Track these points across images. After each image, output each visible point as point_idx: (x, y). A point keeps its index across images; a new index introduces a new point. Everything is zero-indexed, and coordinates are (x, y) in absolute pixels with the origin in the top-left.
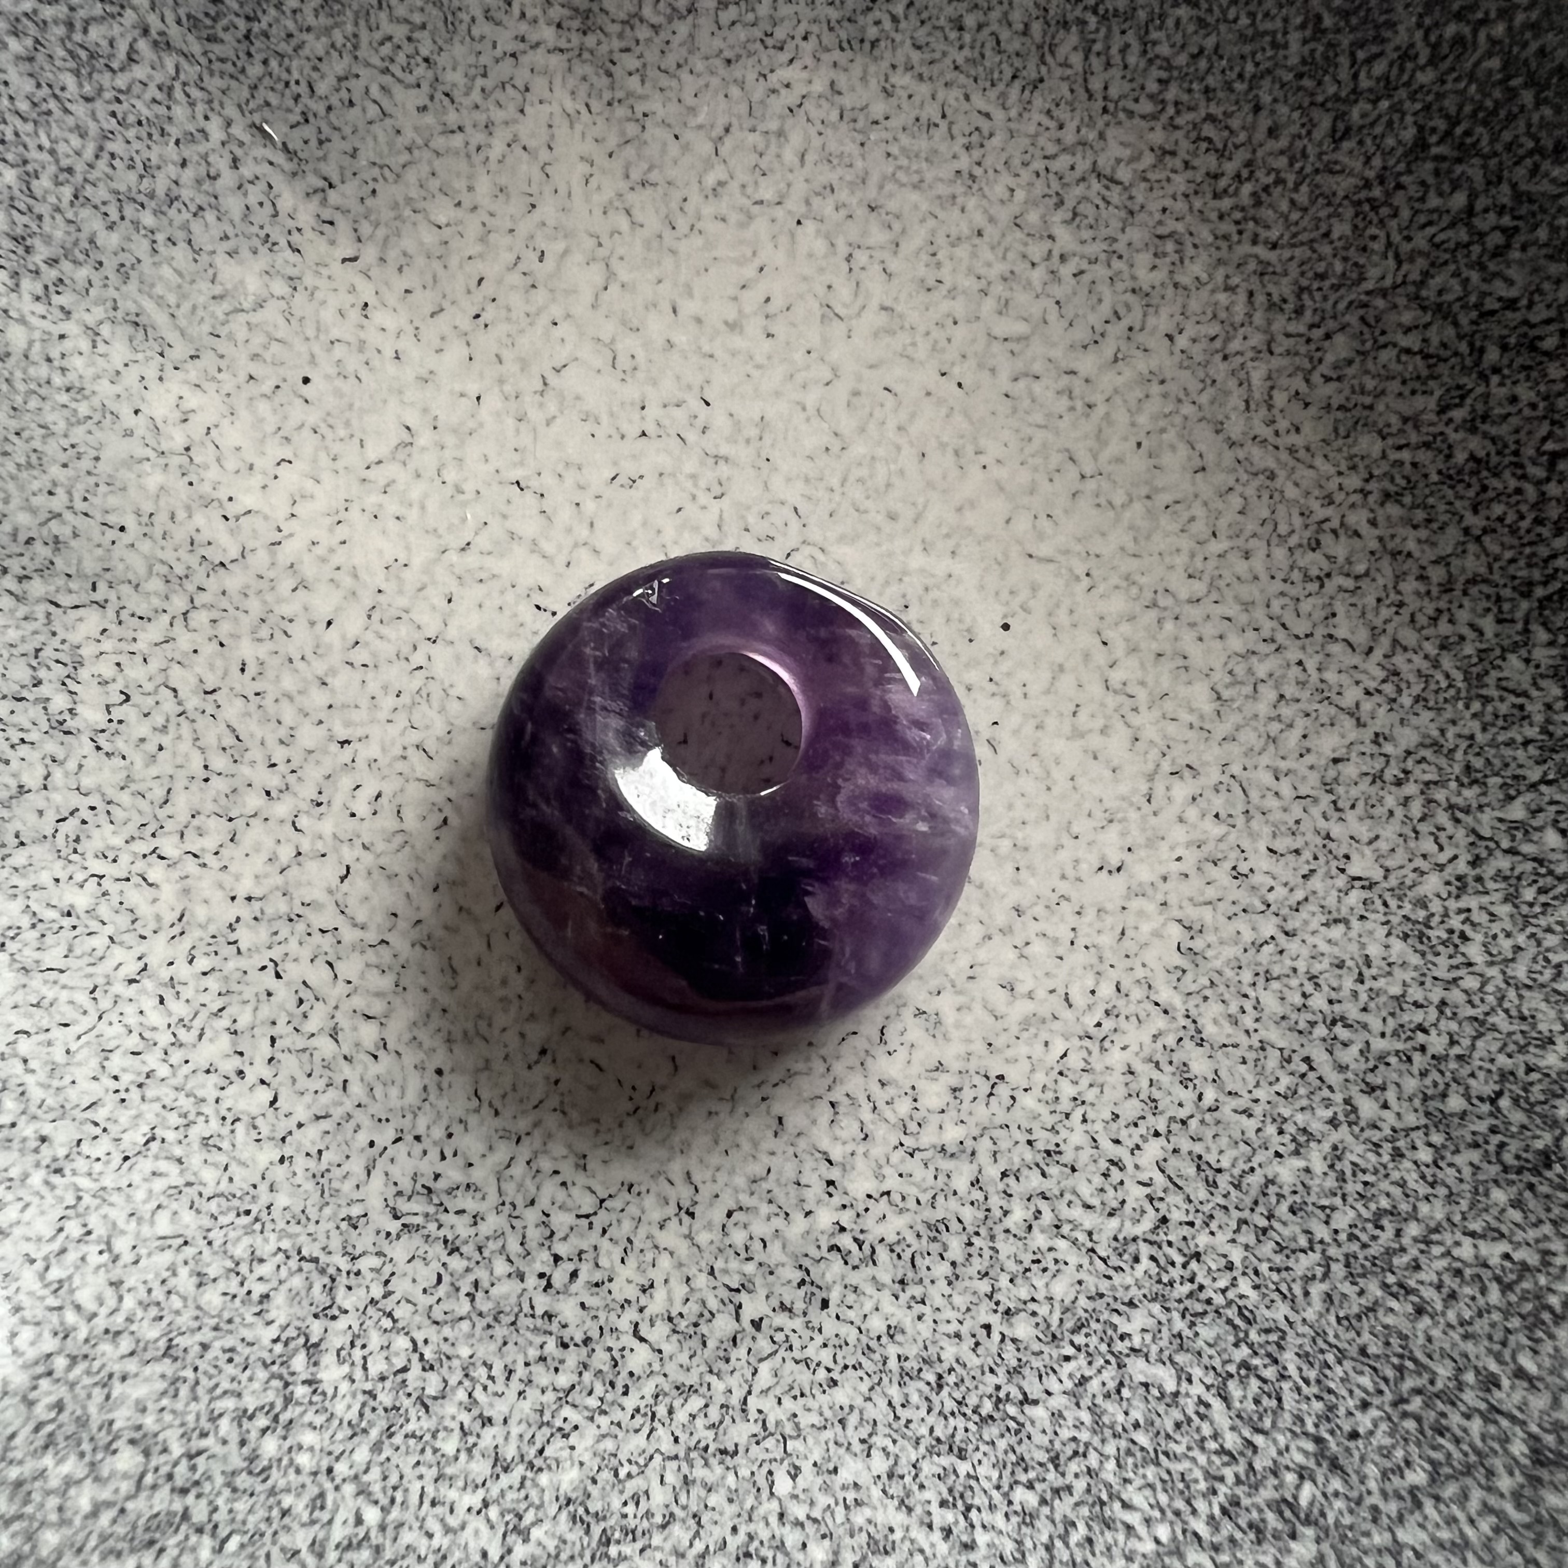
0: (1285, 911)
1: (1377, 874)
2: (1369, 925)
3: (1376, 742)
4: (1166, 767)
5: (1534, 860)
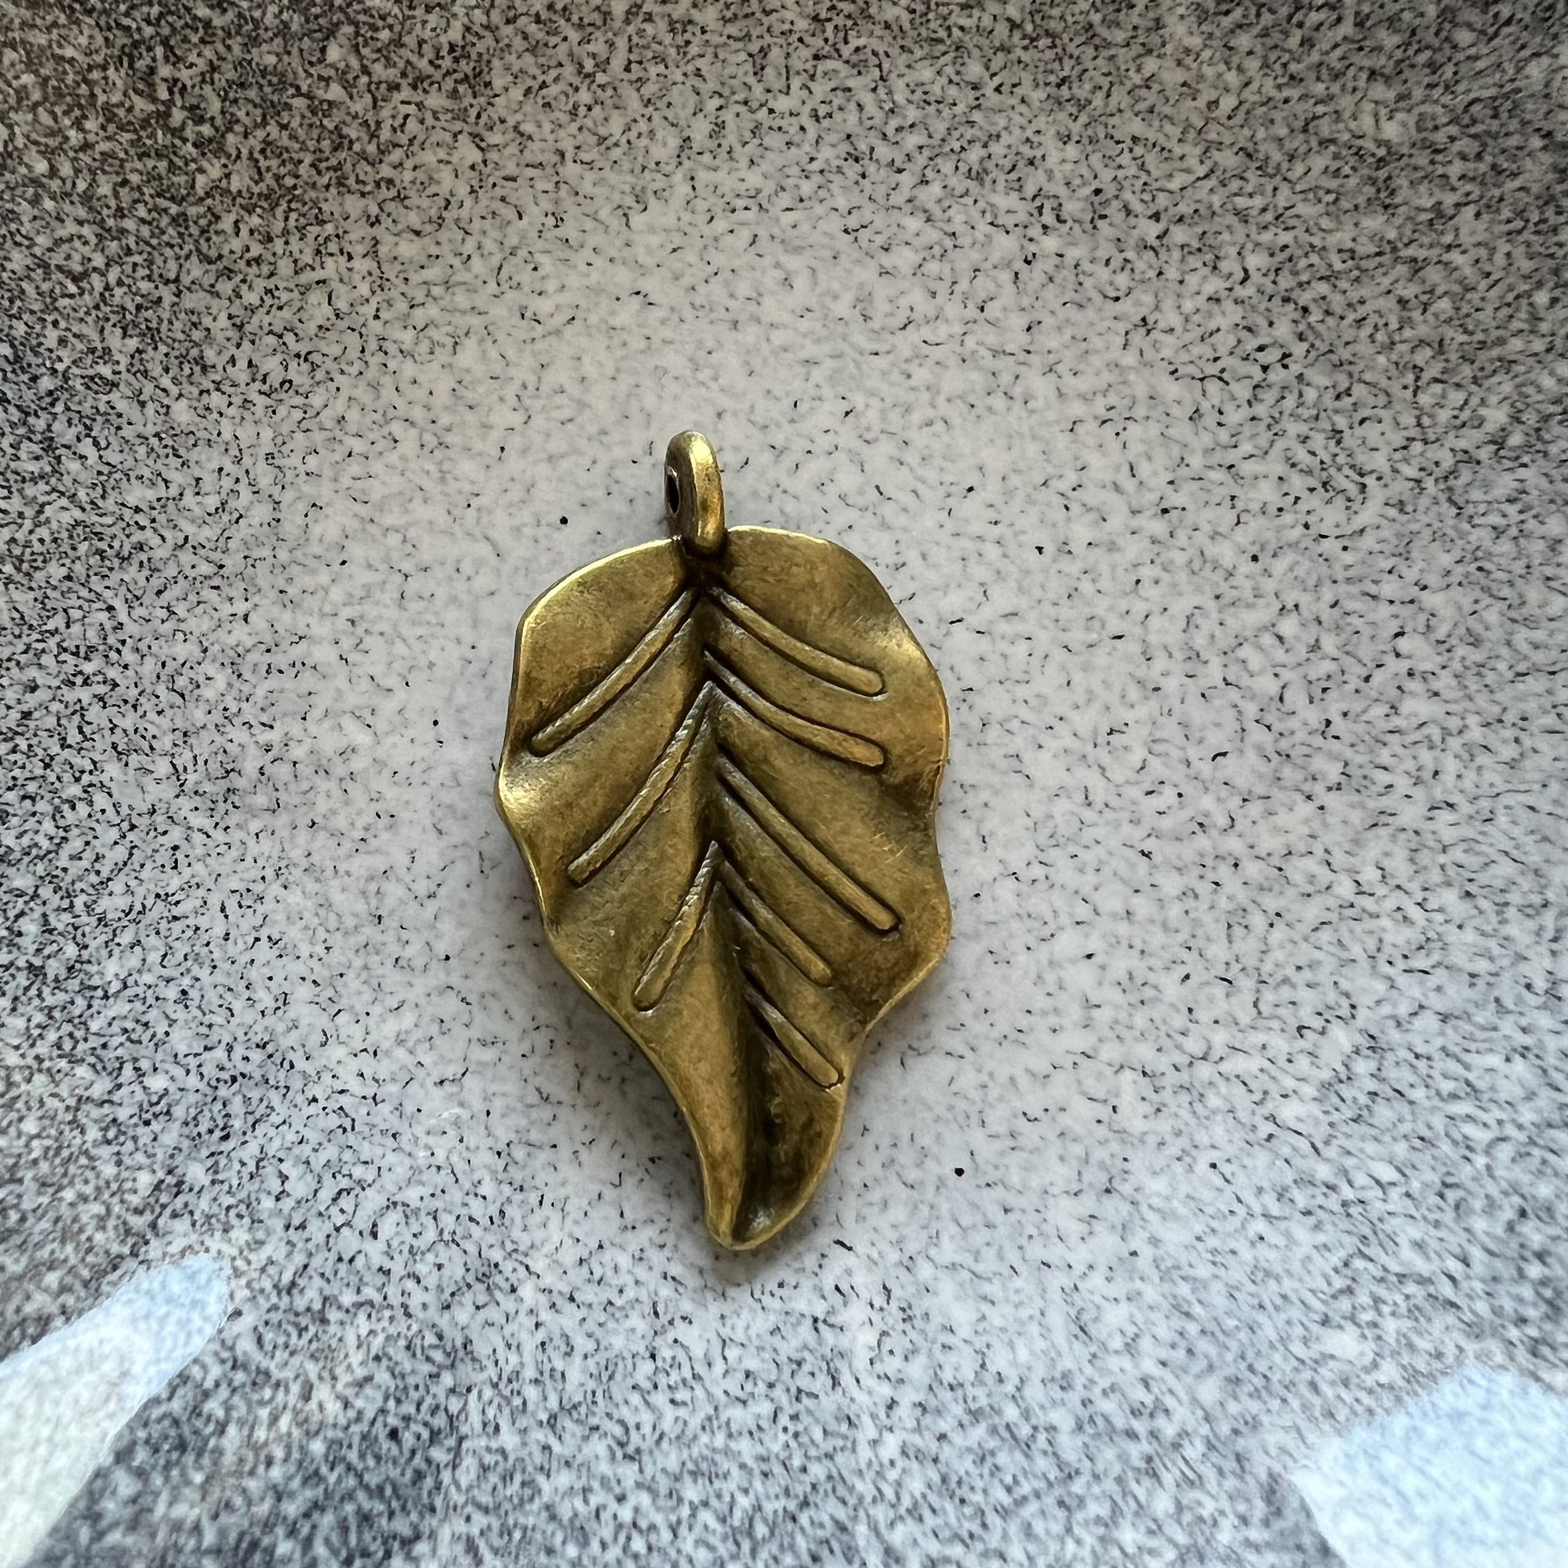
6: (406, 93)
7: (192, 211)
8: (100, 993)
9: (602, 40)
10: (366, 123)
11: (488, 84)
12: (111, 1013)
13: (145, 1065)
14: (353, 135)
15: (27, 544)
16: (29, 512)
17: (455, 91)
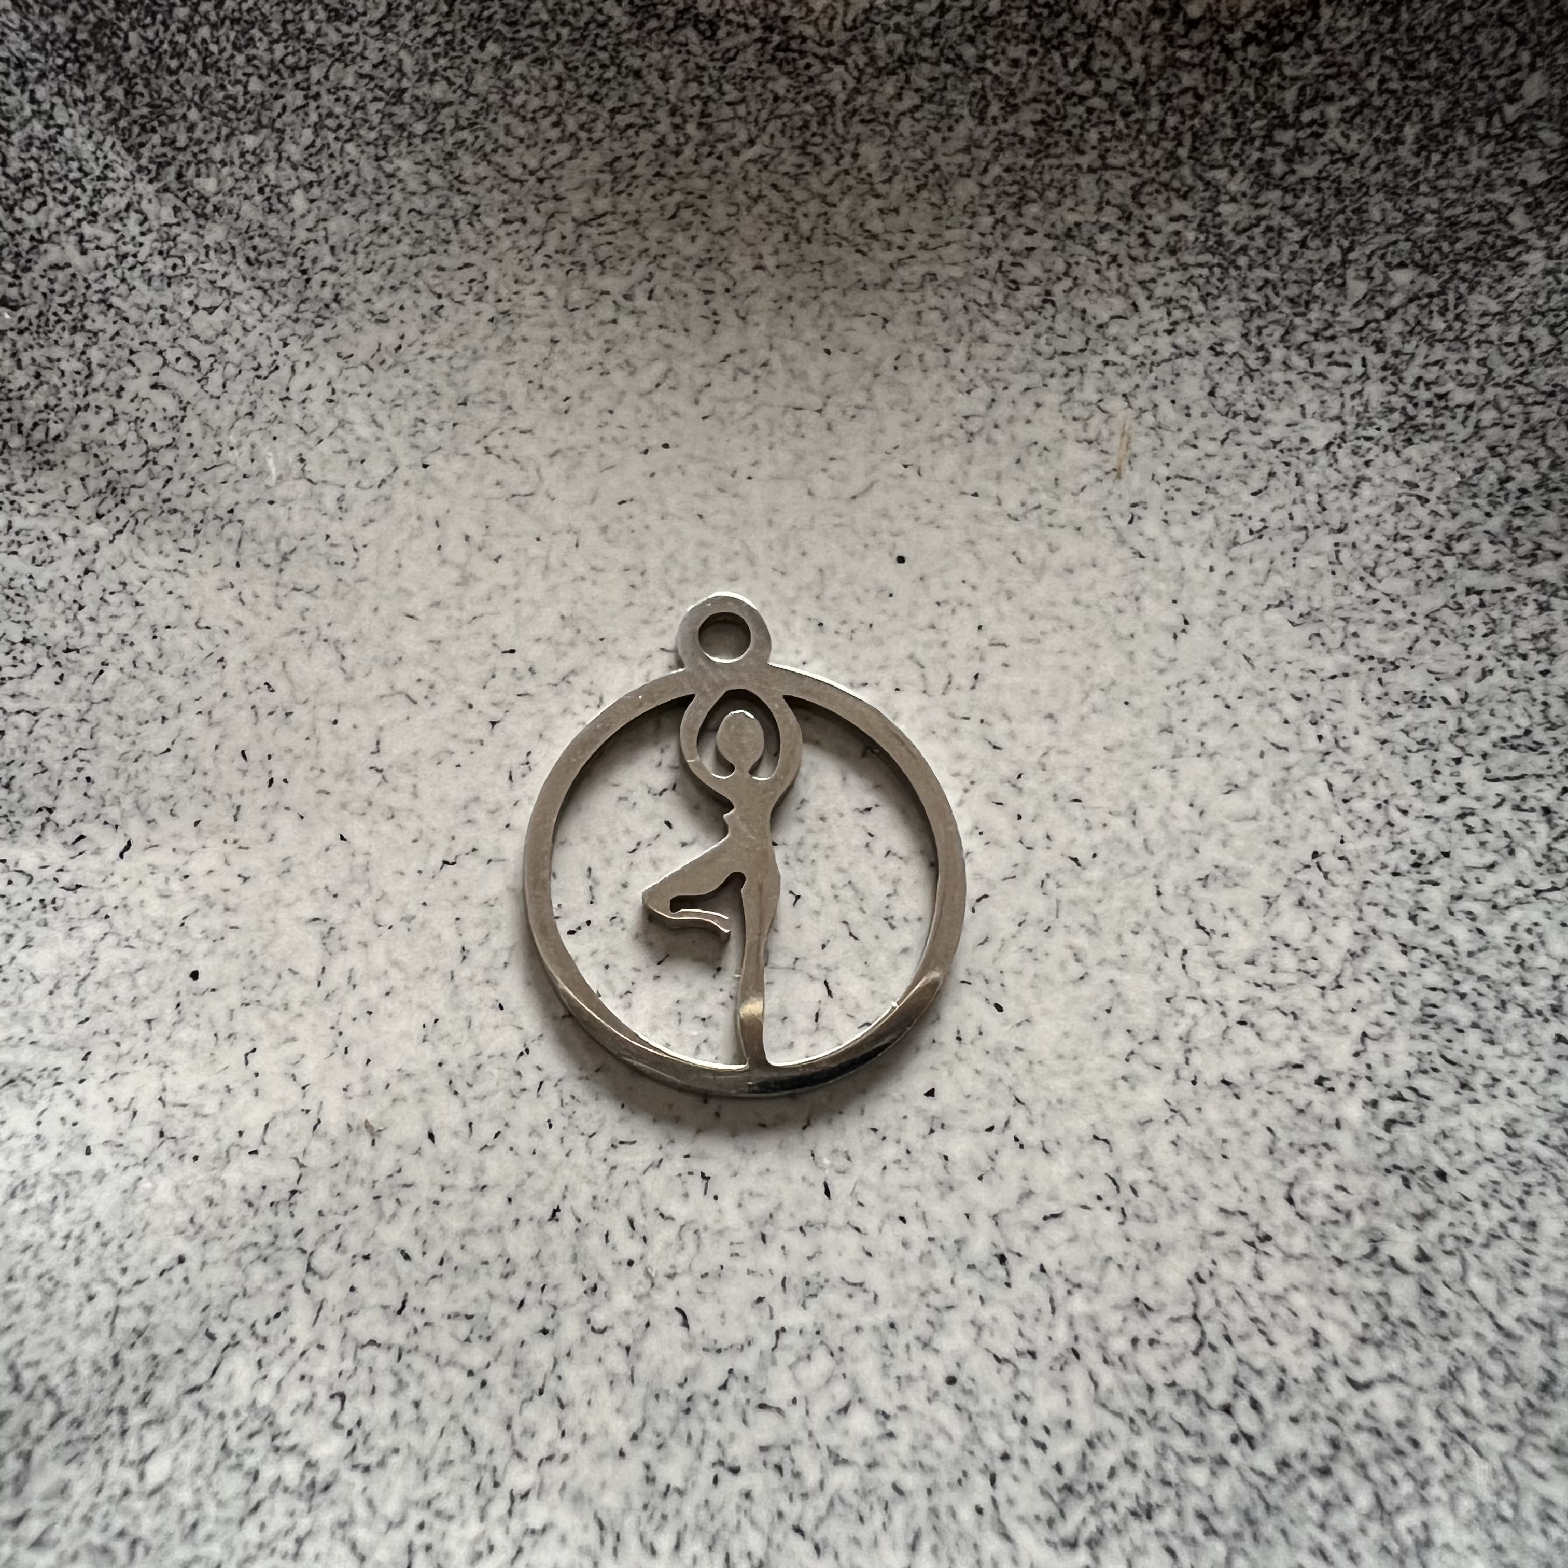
0: (1319, 519)
1: (1336, 427)
2: (1378, 463)
3: (1218, 354)
4: (1122, 523)
5: (1411, 300)
6: (1377, 360)
7: (1186, 171)
8: (382, 153)
9: (1500, 557)
10: (1329, 325)
11: (1409, 442)
12: (363, 163)
13: (315, 192)
14: (1313, 316)
15: (803, 54)
16: (834, 50)
17: (1392, 410)
